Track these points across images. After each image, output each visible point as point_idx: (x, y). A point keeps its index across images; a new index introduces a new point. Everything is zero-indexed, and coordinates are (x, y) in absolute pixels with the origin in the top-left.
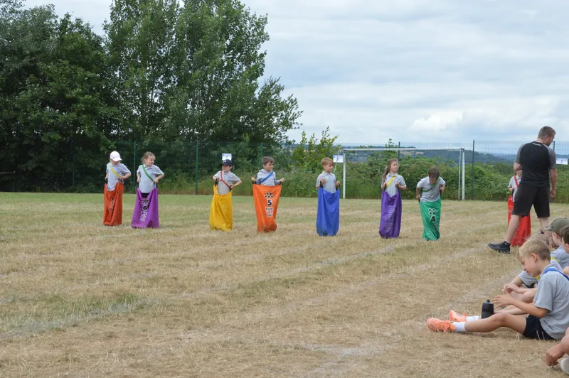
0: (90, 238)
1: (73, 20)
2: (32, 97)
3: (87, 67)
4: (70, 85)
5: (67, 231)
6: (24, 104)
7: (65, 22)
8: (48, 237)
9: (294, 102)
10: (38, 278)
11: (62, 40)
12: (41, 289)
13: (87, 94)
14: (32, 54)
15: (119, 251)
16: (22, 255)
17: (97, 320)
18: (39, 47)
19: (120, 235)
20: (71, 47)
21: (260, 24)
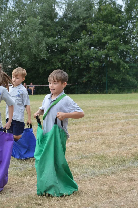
0: (117, 121)
2: (85, 42)
3: (113, 23)
4: (104, 35)
5: (105, 117)
6: (80, 47)
8: (96, 121)
10: (92, 145)
11: (100, 9)
12: (94, 151)
13: (113, 39)
14: (84, 19)
15: (133, 129)
16: (83, 132)
17: (124, 170)
18: (87, 14)
19: (133, 120)
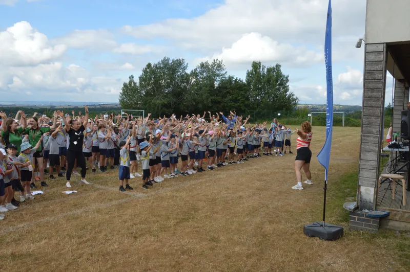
4: (238, 96)
6: (227, 101)
13: (242, 98)
14: (229, 88)
20: (238, 86)
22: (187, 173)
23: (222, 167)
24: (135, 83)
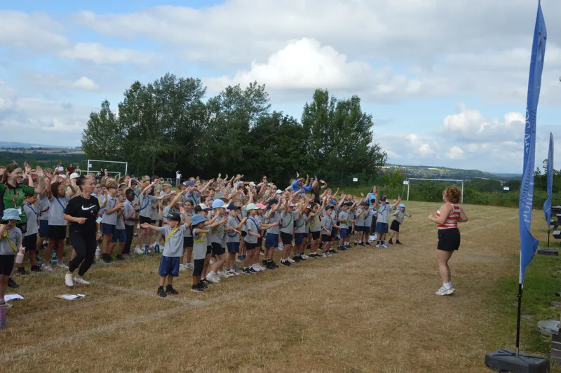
1: (289, 117)
4: (288, 146)
6: (269, 154)
7: (286, 118)
9: (385, 154)
14: (273, 133)
20: (288, 130)
21: (369, 118)
22: (252, 269)
23: (302, 261)
24: (111, 115)
